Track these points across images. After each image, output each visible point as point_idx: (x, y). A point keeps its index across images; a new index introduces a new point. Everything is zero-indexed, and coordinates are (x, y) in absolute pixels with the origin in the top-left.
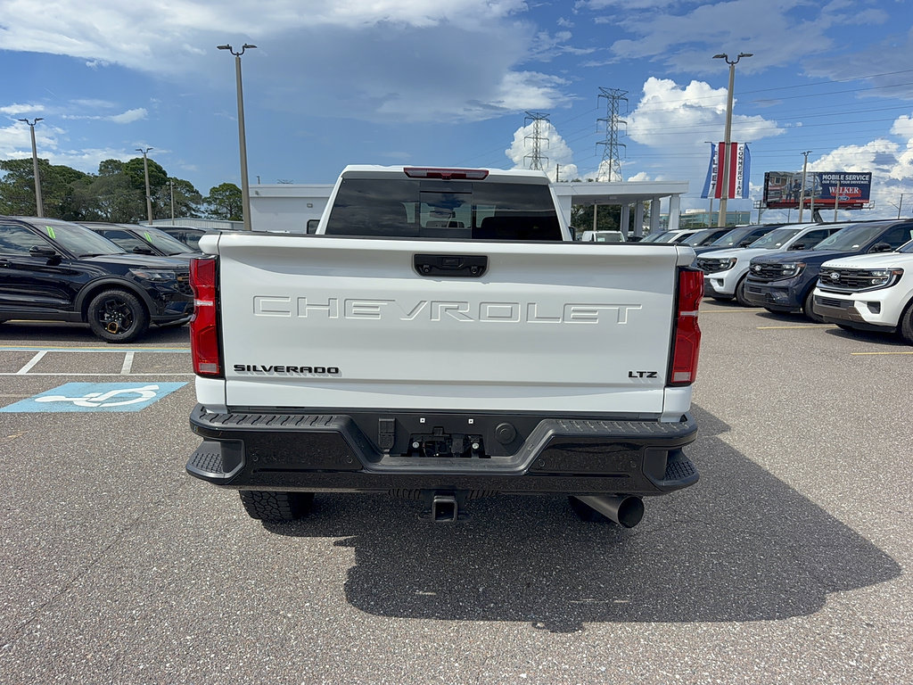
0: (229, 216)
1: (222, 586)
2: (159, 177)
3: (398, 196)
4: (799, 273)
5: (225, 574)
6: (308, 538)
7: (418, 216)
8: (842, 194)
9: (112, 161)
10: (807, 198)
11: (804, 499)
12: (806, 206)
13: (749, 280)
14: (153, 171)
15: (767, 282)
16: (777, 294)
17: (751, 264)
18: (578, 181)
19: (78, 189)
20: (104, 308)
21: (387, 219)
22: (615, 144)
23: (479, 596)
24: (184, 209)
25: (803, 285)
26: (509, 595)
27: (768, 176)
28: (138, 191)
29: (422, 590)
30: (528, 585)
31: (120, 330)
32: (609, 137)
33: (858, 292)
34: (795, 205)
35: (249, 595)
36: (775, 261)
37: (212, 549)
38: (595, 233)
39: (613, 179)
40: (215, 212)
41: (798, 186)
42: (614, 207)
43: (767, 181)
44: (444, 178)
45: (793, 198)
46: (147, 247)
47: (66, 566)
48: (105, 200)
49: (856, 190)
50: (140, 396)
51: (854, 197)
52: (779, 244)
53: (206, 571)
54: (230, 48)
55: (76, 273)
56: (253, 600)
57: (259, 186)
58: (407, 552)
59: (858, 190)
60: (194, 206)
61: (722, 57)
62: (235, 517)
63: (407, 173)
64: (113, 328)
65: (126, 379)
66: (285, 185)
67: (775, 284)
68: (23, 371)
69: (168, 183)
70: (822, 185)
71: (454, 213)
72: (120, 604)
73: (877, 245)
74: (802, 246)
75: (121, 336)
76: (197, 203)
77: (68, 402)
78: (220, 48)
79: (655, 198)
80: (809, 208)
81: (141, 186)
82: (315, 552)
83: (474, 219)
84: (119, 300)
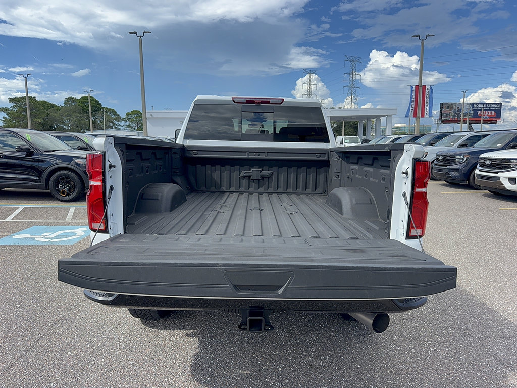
0: (136, 128)
1: (111, 365)
2: (97, 107)
3: (228, 115)
4: (466, 161)
5: (114, 356)
6: (169, 331)
7: (240, 127)
8: (484, 115)
9: (71, 98)
10: (465, 117)
11: (484, 304)
12: (465, 122)
13: (436, 165)
14: (94, 103)
15: (446, 166)
16: (452, 173)
17: (437, 155)
18: (333, 108)
19: (53, 114)
20: (58, 181)
21: (223, 129)
22: (354, 88)
23: (278, 374)
24: (111, 125)
25: (468, 167)
26: (298, 373)
27: (442, 104)
28: (86, 114)
29: (241, 369)
30: (311, 366)
31: (68, 194)
32: (351, 83)
33: (502, 172)
34: (458, 121)
35: (128, 372)
36: (451, 154)
37: (108, 338)
38: (343, 137)
39: (353, 107)
40: (129, 126)
41: (460, 110)
42: (354, 123)
43: (441, 108)
44: (257, 103)
45: (456, 117)
46: (85, 146)
47: (13, 350)
48: (67, 119)
49: (493, 113)
50: (75, 234)
51: (491, 117)
52: (452, 144)
53: (102, 355)
54: (136, 33)
55: (42, 161)
56: (130, 376)
57: (153, 111)
58: (232, 341)
59: (495, 113)
60: (117, 123)
61: (417, 37)
62: (124, 315)
63: (234, 101)
64: (63, 193)
65: (68, 224)
66: (167, 111)
67: (451, 167)
68: (8, 219)
69: (102, 110)
70: (473, 110)
71: (263, 125)
72: (44, 378)
73: (512, 144)
74: (466, 145)
75: (68, 198)
76: (118, 121)
77: (32, 238)
78: (130, 33)
79: (378, 117)
80: (466, 123)
81: (86, 112)
82: (173, 341)
83: (275, 129)
84: (67, 177)
